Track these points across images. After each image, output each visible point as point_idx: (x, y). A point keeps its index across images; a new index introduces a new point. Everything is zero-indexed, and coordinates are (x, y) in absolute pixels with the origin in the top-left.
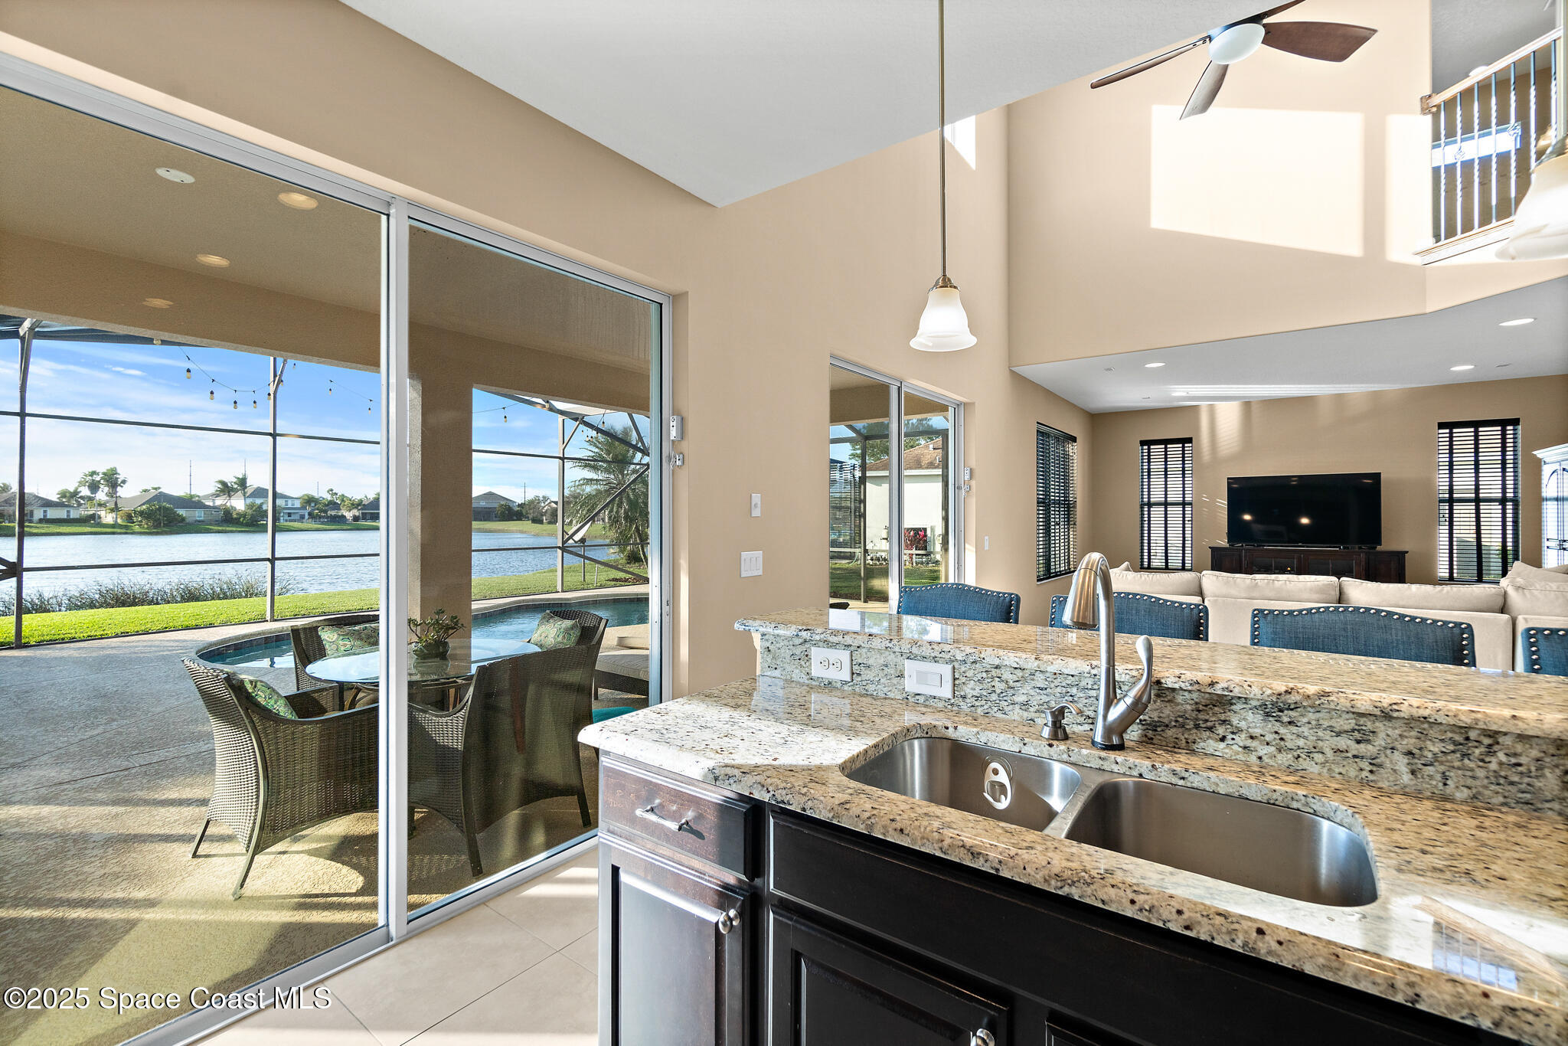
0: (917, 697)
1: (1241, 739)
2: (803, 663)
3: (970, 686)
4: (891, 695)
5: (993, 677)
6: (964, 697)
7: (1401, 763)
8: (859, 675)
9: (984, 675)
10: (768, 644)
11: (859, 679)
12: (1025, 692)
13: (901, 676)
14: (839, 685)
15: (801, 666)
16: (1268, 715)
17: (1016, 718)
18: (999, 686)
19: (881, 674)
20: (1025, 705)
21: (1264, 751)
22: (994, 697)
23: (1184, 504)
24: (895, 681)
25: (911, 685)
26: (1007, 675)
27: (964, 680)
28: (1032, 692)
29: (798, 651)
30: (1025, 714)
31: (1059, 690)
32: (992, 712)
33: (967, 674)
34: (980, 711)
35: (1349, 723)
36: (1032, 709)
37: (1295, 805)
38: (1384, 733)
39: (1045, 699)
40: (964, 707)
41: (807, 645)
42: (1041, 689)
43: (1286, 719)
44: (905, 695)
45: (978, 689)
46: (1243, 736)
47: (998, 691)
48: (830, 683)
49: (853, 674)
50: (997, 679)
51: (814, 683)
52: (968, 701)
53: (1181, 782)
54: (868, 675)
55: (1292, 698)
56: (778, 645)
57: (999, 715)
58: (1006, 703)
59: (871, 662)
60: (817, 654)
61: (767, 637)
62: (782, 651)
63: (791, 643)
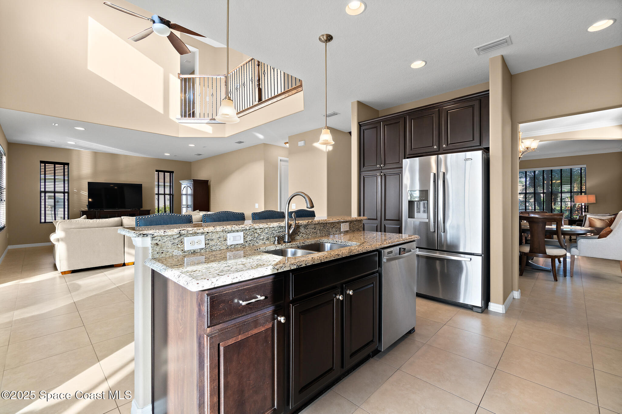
0: (232, 246)
1: (301, 235)
2: (179, 246)
3: (248, 238)
4: (222, 248)
5: (255, 233)
6: (246, 242)
7: (319, 231)
8: (208, 244)
9: (252, 233)
10: (157, 242)
11: (208, 246)
12: (263, 235)
13: (226, 240)
14: (199, 251)
15: (178, 248)
16: (305, 228)
17: (261, 243)
18: (256, 235)
19: (218, 241)
20: (263, 239)
21: (304, 235)
22: (255, 239)
23: (64, 193)
24: (223, 243)
25: (229, 243)
26: (258, 231)
27: (246, 236)
28: (264, 235)
29: (176, 241)
30: (263, 242)
31: (270, 232)
32: (255, 244)
33: (248, 234)
34: (251, 245)
35: (313, 227)
36: (265, 240)
37: (318, 242)
38: (317, 226)
39: (267, 236)
40: (247, 245)
41: (182, 237)
42: (267, 233)
43: (307, 228)
44: (227, 247)
45: (250, 238)
46: (302, 233)
47: (256, 237)
48: (194, 251)
49: (206, 244)
50: (256, 233)
51: (186, 254)
52: (248, 242)
53: (304, 245)
54: (212, 243)
55: (309, 223)
56: (163, 241)
57: (257, 244)
58: (258, 240)
59: (213, 237)
60: (186, 240)
61: (156, 238)
62: (167, 243)
63: (172, 238)
